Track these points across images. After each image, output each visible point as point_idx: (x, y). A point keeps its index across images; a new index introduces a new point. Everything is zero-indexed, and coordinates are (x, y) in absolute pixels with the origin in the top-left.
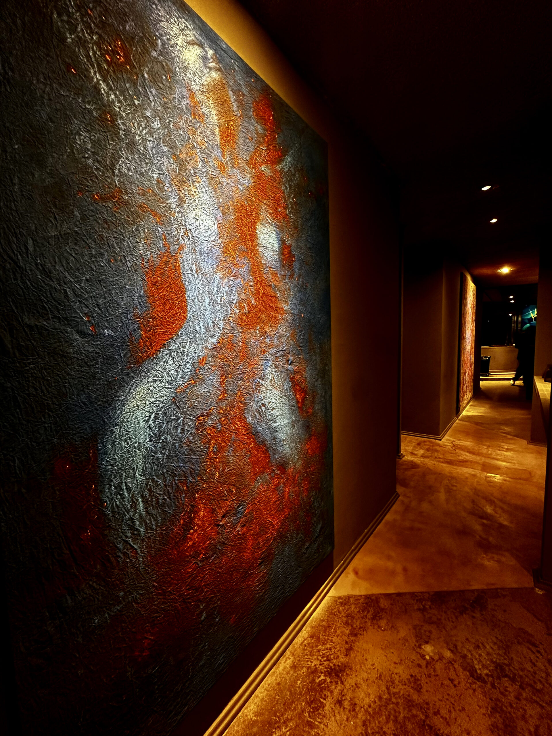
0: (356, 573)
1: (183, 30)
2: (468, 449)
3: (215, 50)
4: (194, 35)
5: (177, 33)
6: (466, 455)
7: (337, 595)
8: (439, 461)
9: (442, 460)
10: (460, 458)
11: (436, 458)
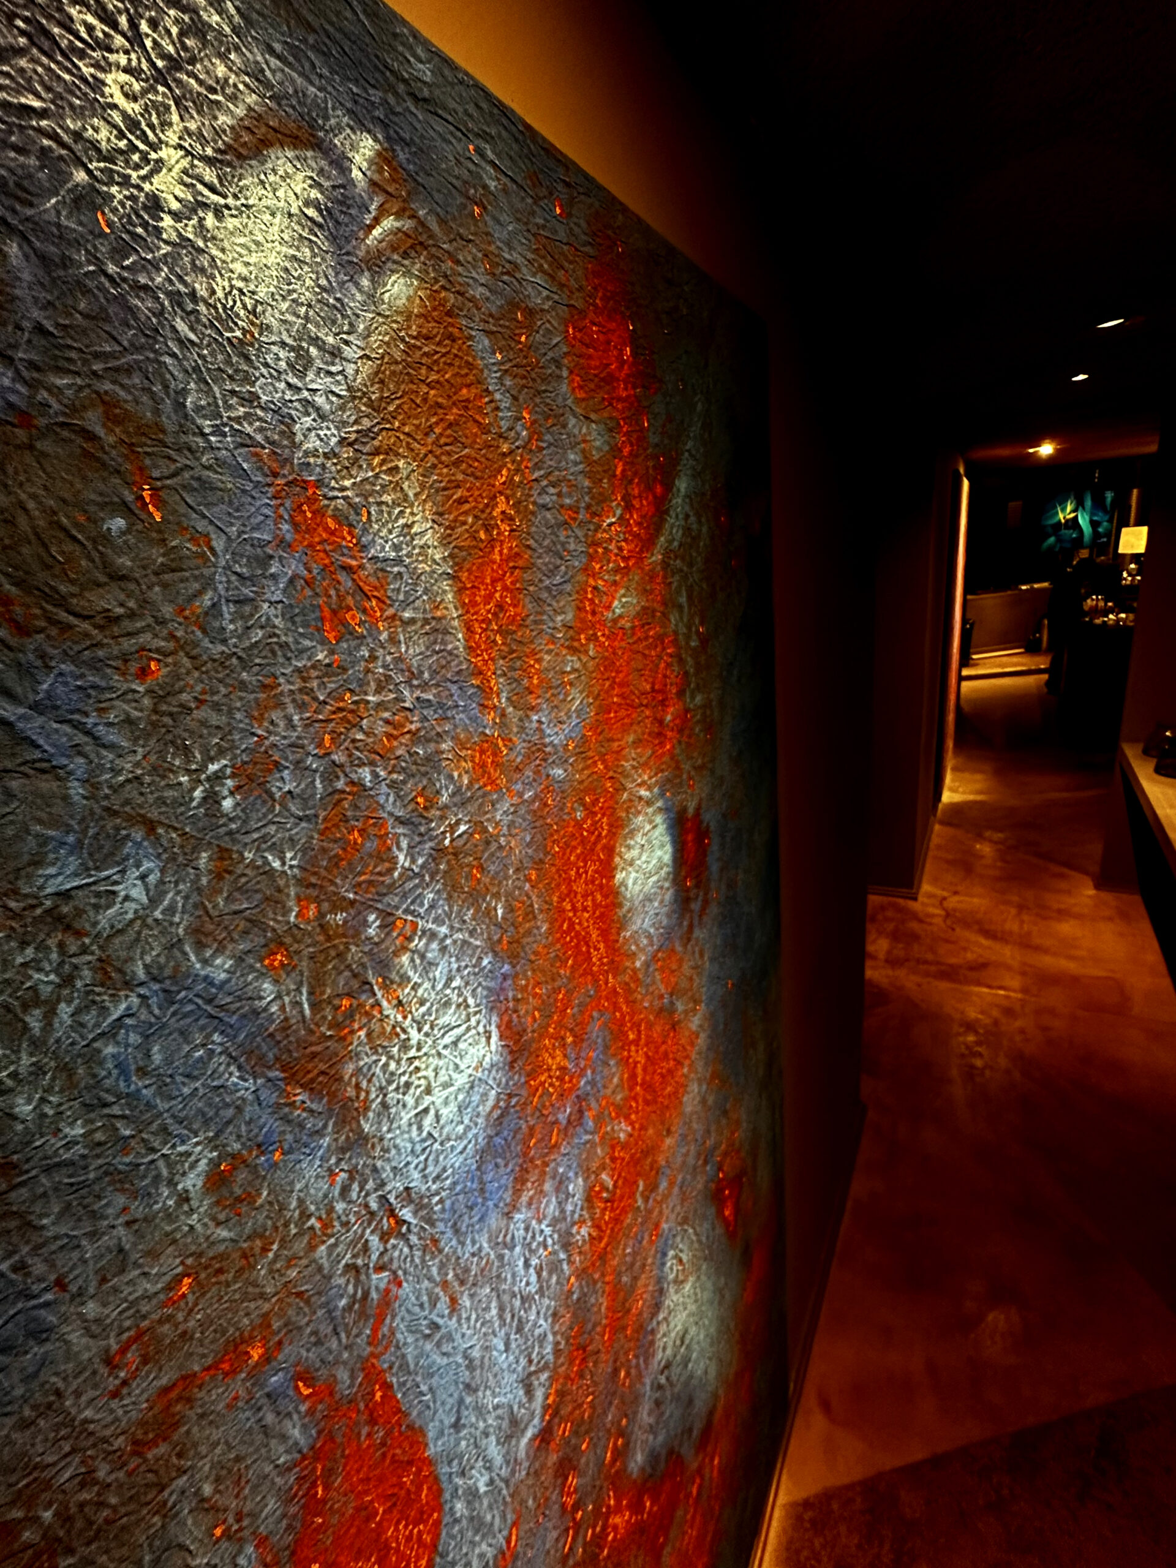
0: (826, 1406)
1: (175, 64)
2: (978, 922)
3: (385, 126)
4: (257, 74)
5: (133, 108)
6: (981, 946)
7: (801, 1495)
8: (927, 974)
9: (933, 968)
10: (969, 956)
11: (918, 961)
